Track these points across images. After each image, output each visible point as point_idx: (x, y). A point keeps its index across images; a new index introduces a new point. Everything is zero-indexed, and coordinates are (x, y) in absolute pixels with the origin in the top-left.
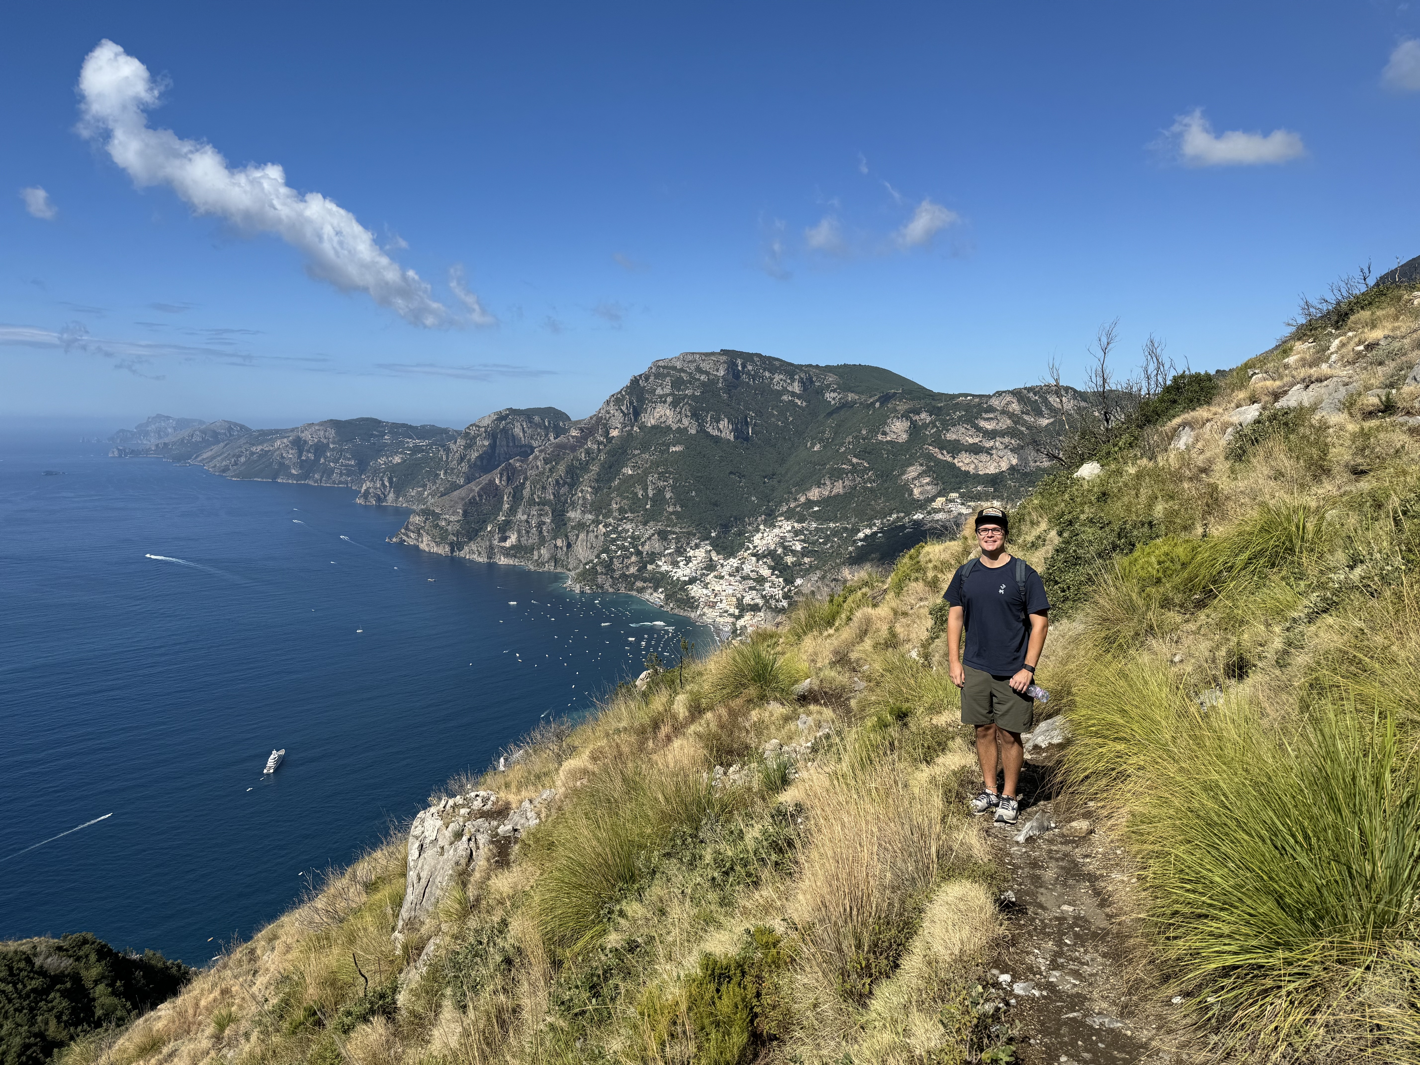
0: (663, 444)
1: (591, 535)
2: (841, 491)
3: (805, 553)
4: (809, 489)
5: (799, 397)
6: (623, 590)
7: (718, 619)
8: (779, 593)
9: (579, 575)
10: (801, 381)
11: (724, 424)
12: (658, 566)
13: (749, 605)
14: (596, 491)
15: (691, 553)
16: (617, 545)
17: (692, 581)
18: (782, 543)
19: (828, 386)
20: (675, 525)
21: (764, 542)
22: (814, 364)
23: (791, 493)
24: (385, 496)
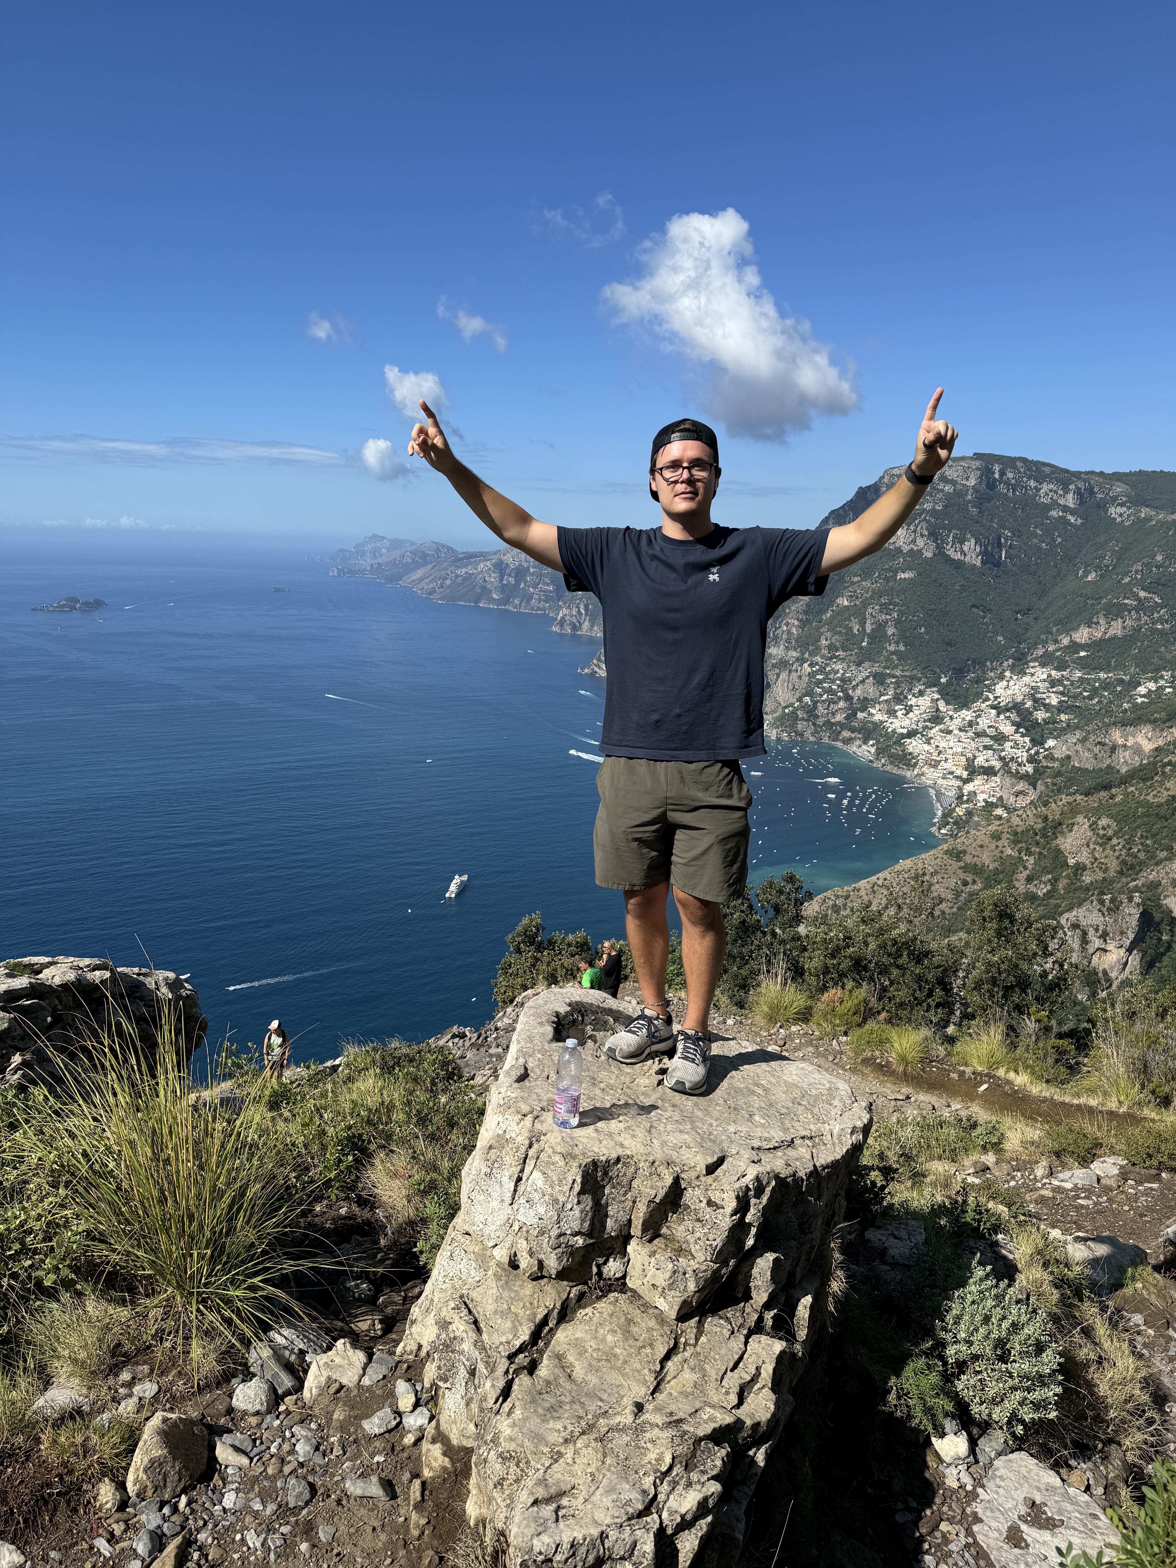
0: (890, 570)
1: (794, 675)
2: (1119, 633)
3: (1061, 708)
4: (1075, 629)
5: (1073, 512)
6: (826, 740)
7: (940, 781)
8: (1023, 755)
9: (777, 719)
10: (1078, 492)
11: (970, 545)
12: (870, 714)
13: (982, 767)
14: (803, 624)
15: (913, 701)
16: (823, 688)
17: (911, 734)
18: (1033, 695)
19: (1114, 499)
20: (896, 667)
21: (1009, 692)
22: (1098, 470)
23: (1051, 633)
24: (581, 625)
